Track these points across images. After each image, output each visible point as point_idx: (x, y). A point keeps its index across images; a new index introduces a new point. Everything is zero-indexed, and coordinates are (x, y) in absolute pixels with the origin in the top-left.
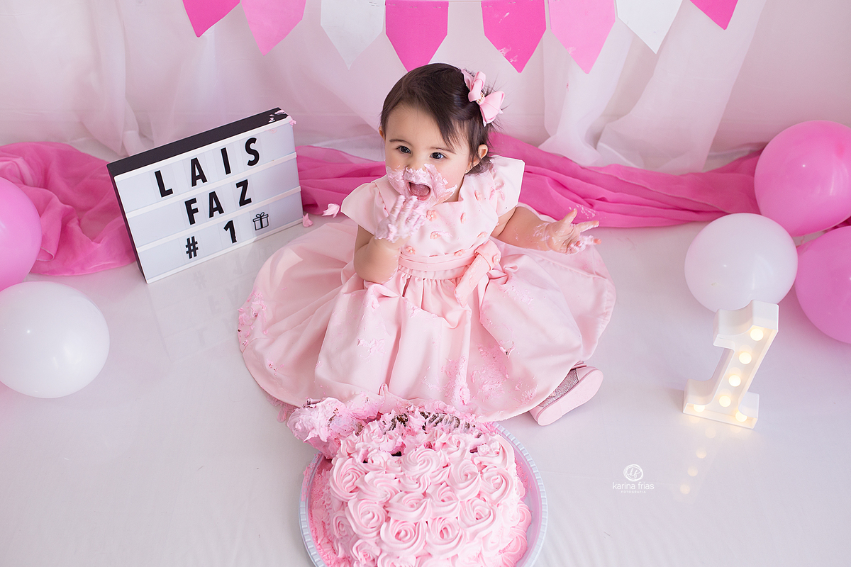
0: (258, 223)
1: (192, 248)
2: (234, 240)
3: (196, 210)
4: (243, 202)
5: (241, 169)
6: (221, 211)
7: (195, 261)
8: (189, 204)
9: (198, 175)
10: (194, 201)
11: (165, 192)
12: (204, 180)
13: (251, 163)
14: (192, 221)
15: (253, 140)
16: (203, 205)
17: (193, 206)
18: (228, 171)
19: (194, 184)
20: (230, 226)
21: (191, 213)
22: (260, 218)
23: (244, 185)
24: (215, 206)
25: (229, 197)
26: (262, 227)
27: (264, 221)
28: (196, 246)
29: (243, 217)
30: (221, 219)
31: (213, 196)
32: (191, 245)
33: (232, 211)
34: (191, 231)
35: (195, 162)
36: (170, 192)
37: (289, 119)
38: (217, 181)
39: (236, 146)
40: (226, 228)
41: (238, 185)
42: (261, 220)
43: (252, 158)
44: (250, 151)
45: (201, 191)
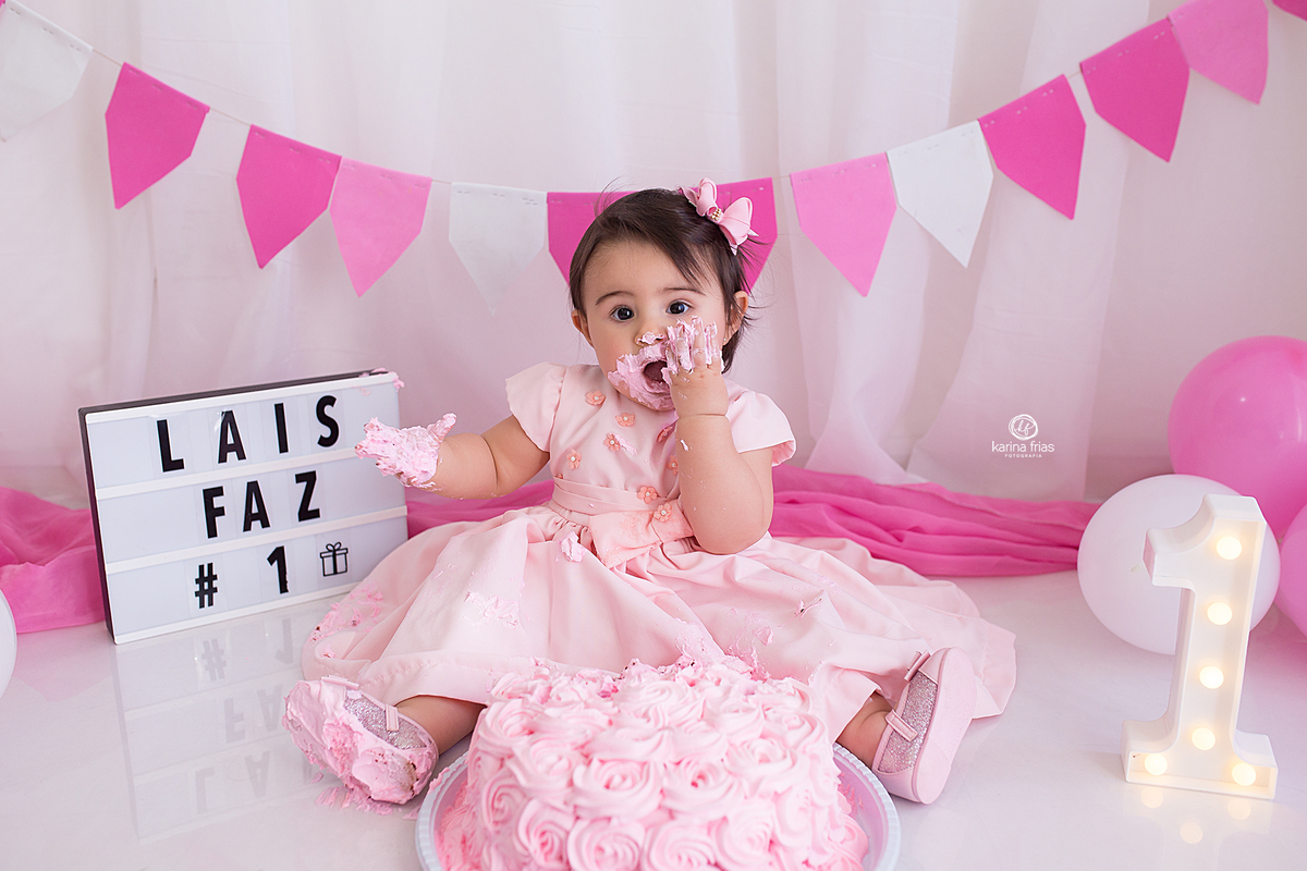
0: (329, 562)
1: (206, 583)
2: (283, 588)
3: (221, 512)
4: (306, 514)
5: (306, 452)
7: (210, 615)
8: (211, 494)
9: (230, 445)
10: (219, 491)
11: (171, 464)
12: (242, 456)
13: (325, 442)
14: (212, 532)
15: (329, 400)
16: (233, 503)
17: (217, 502)
18: (283, 448)
19: (222, 458)
20: (278, 556)
21: (213, 513)
22: (334, 551)
23: (308, 478)
24: (256, 514)
25: (282, 499)
26: (335, 572)
27: (340, 560)
28: (215, 584)
29: (304, 543)
30: (262, 540)
31: (253, 489)
32: (206, 579)
33: (284, 528)
34: (208, 551)
35: (229, 419)
36: (179, 465)
37: (392, 376)
38: (263, 463)
39: (300, 404)
40: (271, 560)
41: (299, 478)
42: (334, 556)
43: (327, 432)
44: (324, 419)
45: (232, 477)
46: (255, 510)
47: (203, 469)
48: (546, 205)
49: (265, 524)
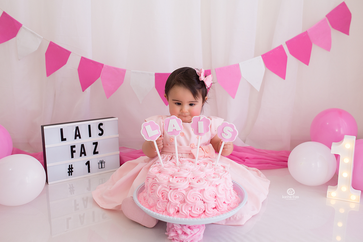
0: (100, 165)
1: (70, 170)
2: (89, 171)
3: (75, 152)
4: (95, 153)
5: (95, 137)
8: (72, 147)
9: (77, 135)
10: (74, 146)
11: (63, 139)
12: (80, 138)
13: (100, 135)
14: (72, 157)
15: (101, 124)
16: (78, 149)
17: (74, 149)
18: (90, 136)
19: (75, 138)
20: (88, 163)
21: (73, 152)
22: (102, 162)
23: (96, 144)
24: (83, 152)
25: (89, 149)
26: (102, 168)
27: (103, 164)
28: (73, 170)
29: (94, 160)
30: (85, 159)
31: (83, 146)
32: (71, 169)
33: (90, 156)
34: (71, 161)
35: (77, 128)
36: (65, 140)
37: (117, 119)
38: (85, 139)
39: (94, 125)
40: (86, 164)
41: (94, 144)
42: (102, 164)
43: (101, 132)
44: (100, 129)
45: (78, 143)
46: (83, 151)
47: (71, 140)
48: (154, 76)
49: (85, 155)
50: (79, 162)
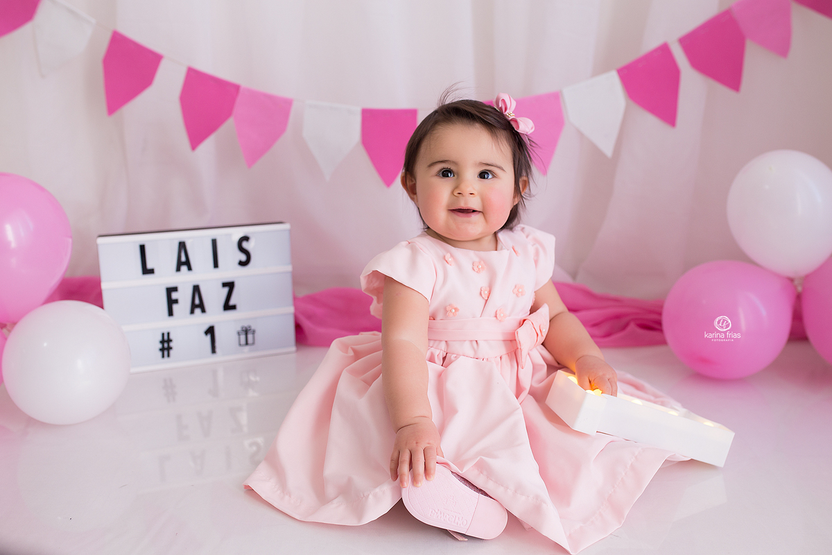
0: (243, 337)
1: (166, 345)
2: (214, 350)
3: (176, 301)
4: (228, 307)
5: (229, 268)
6: (203, 311)
7: (167, 364)
8: (170, 291)
9: (184, 263)
10: (175, 289)
11: (147, 270)
12: (190, 269)
13: (242, 263)
14: (171, 313)
15: (245, 239)
16: (184, 296)
17: (174, 295)
18: (216, 265)
19: (178, 269)
20: (210, 331)
21: (171, 302)
22: (246, 331)
23: (230, 286)
24: (198, 305)
25: (214, 296)
26: (247, 344)
27: (250, 337)
28: (171, 344)
29: (227, 325)
30: (202, 320)
31: (196, 289)
32: (166, 342)
33: (214, 314)
34: (167, 324)
35: (182, 246)
36: (152, 271)
38: (204, 274)
40: (206, 333)
41: (224, 285)
42: (246, 334)
43: (244, 258)
44: (242, 250)
45: (185, 281)
46: (197, 301)
47: (166, 274)
50: (187, 327)
